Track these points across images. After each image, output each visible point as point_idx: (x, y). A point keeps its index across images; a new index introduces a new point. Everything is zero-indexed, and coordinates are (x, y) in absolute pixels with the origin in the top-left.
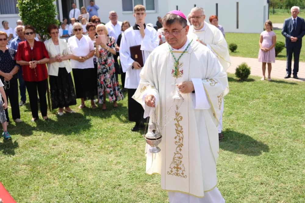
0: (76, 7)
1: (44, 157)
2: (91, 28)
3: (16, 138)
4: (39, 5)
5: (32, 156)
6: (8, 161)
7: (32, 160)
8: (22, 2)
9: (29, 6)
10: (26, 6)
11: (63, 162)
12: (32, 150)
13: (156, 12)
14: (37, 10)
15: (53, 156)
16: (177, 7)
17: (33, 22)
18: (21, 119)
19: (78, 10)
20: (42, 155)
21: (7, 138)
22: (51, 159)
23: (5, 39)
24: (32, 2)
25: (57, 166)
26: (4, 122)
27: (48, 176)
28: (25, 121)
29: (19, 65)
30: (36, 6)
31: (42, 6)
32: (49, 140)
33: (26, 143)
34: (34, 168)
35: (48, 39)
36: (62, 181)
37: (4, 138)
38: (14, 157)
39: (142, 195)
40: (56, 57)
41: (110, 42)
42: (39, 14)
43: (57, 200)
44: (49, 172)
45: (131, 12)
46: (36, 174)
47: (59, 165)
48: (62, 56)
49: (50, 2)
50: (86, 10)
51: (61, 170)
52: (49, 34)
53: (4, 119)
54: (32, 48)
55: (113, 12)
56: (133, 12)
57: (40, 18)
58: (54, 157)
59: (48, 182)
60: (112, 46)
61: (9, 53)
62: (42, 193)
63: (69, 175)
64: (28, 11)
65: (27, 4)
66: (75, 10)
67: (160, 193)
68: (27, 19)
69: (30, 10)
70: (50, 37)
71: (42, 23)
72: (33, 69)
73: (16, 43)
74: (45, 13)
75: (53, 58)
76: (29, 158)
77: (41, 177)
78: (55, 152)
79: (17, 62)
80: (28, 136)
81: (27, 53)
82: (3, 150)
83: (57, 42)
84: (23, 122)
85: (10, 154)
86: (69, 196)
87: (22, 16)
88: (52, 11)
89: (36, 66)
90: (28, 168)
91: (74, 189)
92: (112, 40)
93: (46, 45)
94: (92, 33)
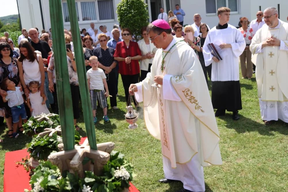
0: (164, 11)
1: (137, 136)
2: (178, 29)
3: (113, 121)
4: (134, 11)
5: (126, 135)
6: (108, 138)
7: (126, 139)
8: (121, 9)
9: (126, 12)
10: (123, 12)
11: (152, 141)
12: (127, 131)
13: (239, 13)
14: (132, 15)
15: (143, 136)
16: (260, 7)
17: (129, 25)
18: (117, 107)
19: (165, 14)
20: (135, 135)
21: (107, 121)
22: (142, 138)
23: (105, 40)
24: (128, 8)
25: (146, 144)
26: (105, 108)
27: (139, 151)
28: (120, 108)
29: (116, 61)
30: (131, 12)
31: (136, 11)
32: (141, 124)
33: (121, 125)
34: (128, 144)
35: (141, 39)
36: (151, 155)
37: (104, 120)
38: (112, 135)
39: (217, 170)
40: (147, 54)
41: (195, 41)
42: (134, 19)
43: (147, 168)
44: (140, 148)
45: (214, 14)
46: (129, 149)
47: (148, 143)
48: (152, 53)
49: (143, 8)
50: (174, 13)
51: (150, 147)
52: (142, 35)
53: (105, 105)
54: (128, 47)
55: (197, 14)
56: (216, 14)
57: (135, 21)
58: (145, 136)
59: (139, 155)
60: (198, 44)
61: (109, 52)
62: (135, 162)
63: (157, 151)
64: (125, 16)
65: (124, 11)
66: (162, 14)
67: (233, 170)
68: (125, 23)
69: (126, 15)
70: (142, 38)
71: (136, 26)
72: (128, 64)
73: (112, 43)
74: (139, 17)
75: (144, 55)
76: (124, 136)
77: (134, 151)
78: (145, 133)
79: (115, 58)
80: (123, 120)
81: (123, 51)
82: (104, 130)
83: (148, 42)
84: (119, 109)
85: (109, 133)
86: (156, 166)
87: (120, 20)
88: (145, 16)
89: (130, 62)
90: (124, 144)
91: (160, 162)
92: (197, 39)
93: (139, 45)
94: (179, 34)
